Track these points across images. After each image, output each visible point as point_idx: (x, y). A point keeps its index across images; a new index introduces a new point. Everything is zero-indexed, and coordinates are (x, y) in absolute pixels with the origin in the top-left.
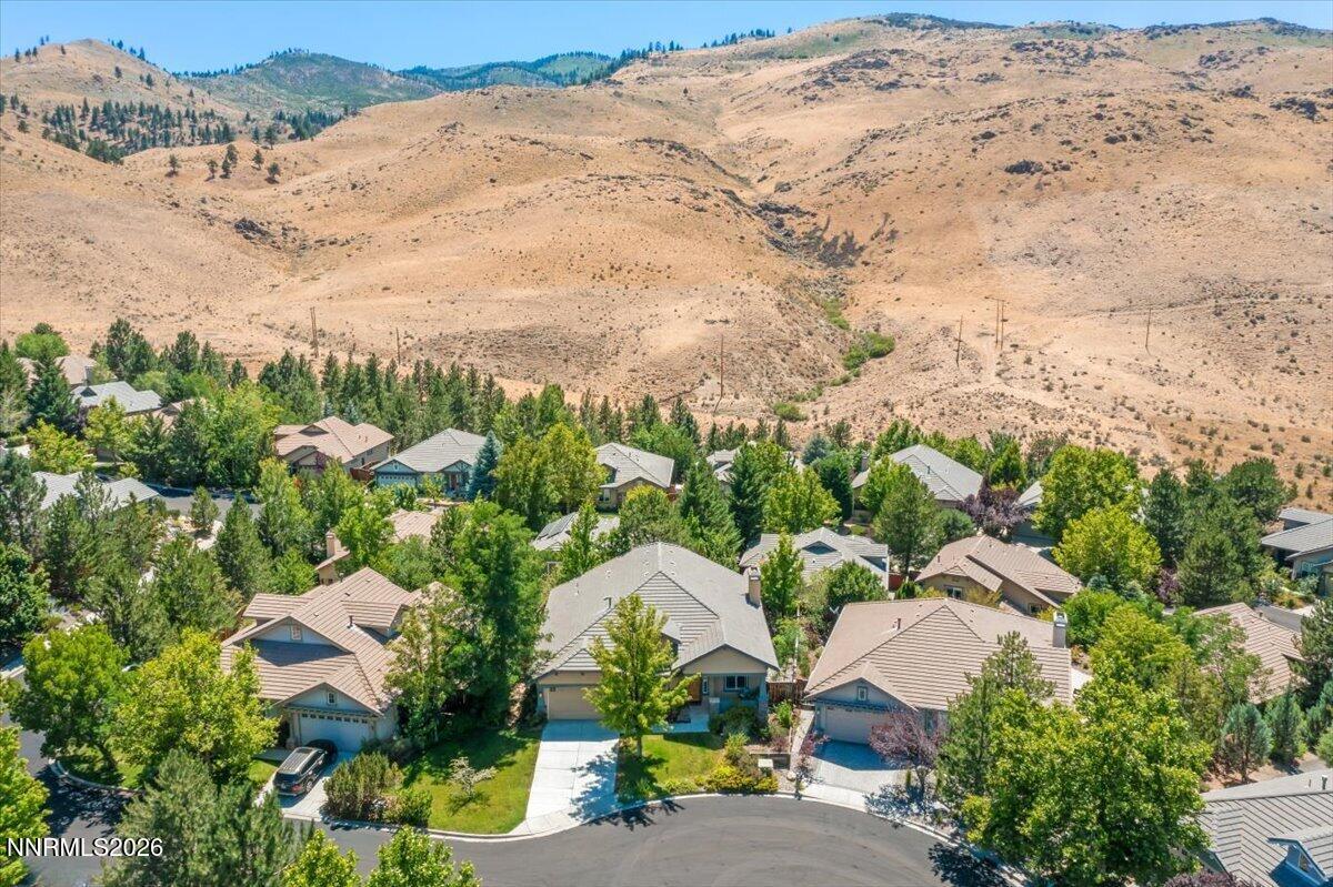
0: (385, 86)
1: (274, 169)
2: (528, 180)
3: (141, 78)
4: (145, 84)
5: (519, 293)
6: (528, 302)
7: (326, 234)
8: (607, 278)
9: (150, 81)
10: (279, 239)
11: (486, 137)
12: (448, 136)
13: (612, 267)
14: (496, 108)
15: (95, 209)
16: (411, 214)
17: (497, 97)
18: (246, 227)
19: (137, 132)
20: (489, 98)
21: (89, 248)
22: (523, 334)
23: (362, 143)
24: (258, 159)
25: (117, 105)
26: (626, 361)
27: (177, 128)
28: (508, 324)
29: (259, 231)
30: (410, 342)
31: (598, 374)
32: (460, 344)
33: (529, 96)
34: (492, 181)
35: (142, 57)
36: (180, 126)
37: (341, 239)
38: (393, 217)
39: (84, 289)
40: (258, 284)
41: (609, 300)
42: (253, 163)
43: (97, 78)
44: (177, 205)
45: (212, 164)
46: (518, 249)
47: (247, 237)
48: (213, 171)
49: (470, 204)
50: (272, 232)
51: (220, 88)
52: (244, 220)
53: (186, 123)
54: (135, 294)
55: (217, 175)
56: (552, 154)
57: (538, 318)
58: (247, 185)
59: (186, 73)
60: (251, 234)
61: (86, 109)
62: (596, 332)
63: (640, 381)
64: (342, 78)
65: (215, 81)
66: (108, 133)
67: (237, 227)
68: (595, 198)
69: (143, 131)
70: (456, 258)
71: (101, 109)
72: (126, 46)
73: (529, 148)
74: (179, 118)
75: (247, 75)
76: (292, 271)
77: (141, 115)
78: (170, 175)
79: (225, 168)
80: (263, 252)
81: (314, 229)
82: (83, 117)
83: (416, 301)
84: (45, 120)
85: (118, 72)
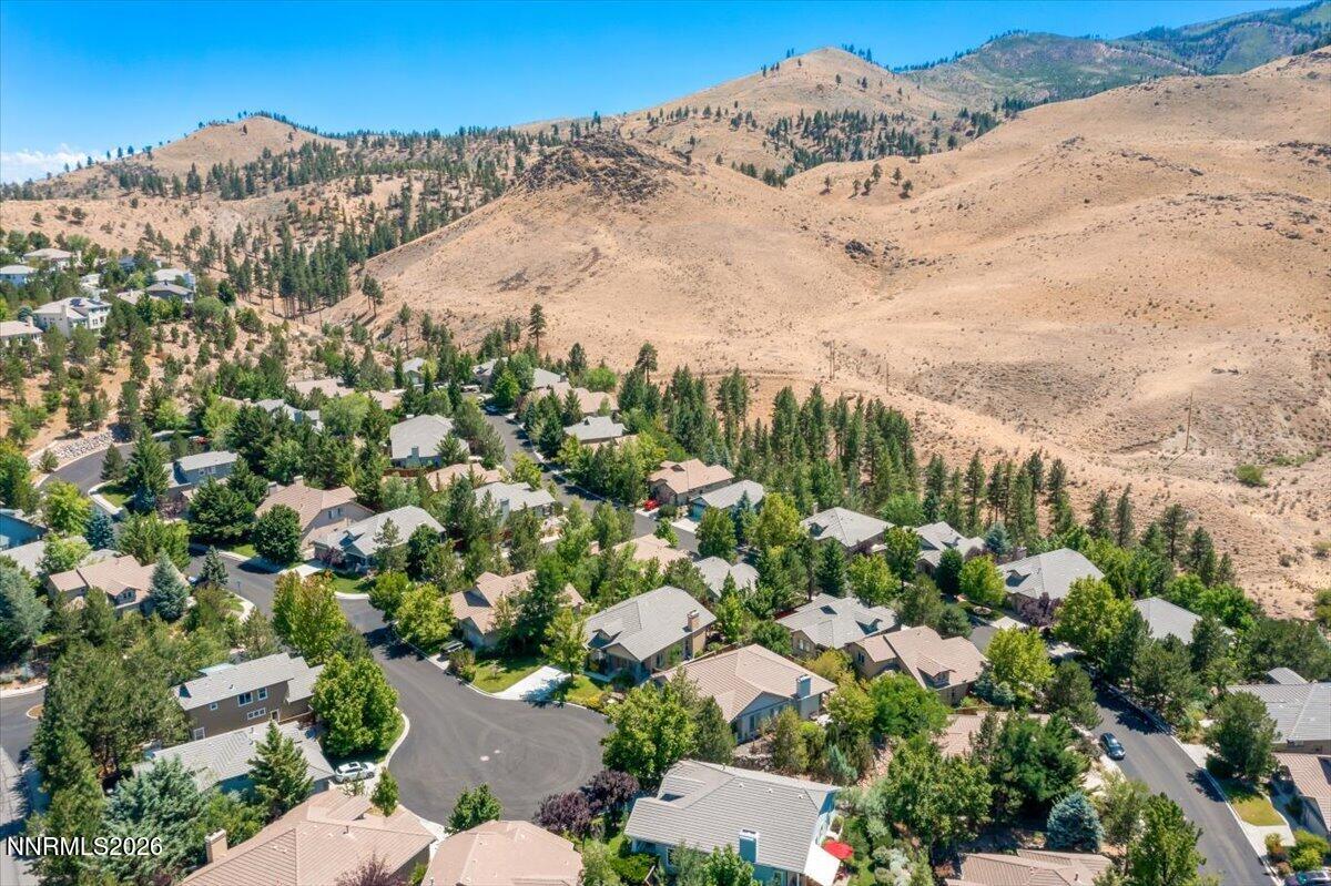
0: (1100, 60)
1: (908, 186)
2: (1123, 200)
3: (858, 81)
4: (861, 87)
5: (1044, 326)
6: (1046, 337)
7: (919, 254)
8: (1140, 314)
9: (864, 84)
10: (879, 259)
11: (1097, 154)
12: (1064, 152)
13: (1150, 304)
14: (1157, 104)
15: (741, 234)
16: (1000, 235)
17: (1161, 92)
18: (854, 248)
19: (836, 137)
20: (1150, 93)
21: (726, 269)
22: (1023, 370)
23: (1005, 151)
24: (897, 176)
25: (826, 113)
26: (1113, 404)
27: (870, 132)
28: (1013, 358)
29: (864, 251)
30: (924, 368)
31: (1079, 414)
32: (966, 374)
33: (1198, 87)
34: (1087, 201)
35: (869, 58)
36: (872, 129)
37: (930, 258)
38: (982, 238)
39: (710, 304)
40: (843, 302)
41: (1128, 339)
42: (893, 180)
43: (820, 87)
44: (806, 228)
45: (857, 184)
46: (1067, 280)
47: (853, 257)
48: (856, 188)
49: (1055, 226)
50: (874, 251)
51: (933, 79)
52: (853, 242)
53: (879, 126)
54: (742, 310)
55: (860, 192)
56: (1158, 171)
57: (1049, 354)
58: (882, 201)
59: (906, 67)
60: (856, 254)
61: (802, 118)
62: (1096, 372)
63: (1111, 426)
64: (1056, 56)
65: (929, 73)
66: (814, 139)
67: (847, 247)
68: (1177, 223)
69: (841, 136)
70: (1010, 285)
71: (813, 118)
72: (856, 50)
73: (1137, 165)
74: (873, 123)
75: (963, 63)
76: (875, 290)
77: (844, 121)
78: (823, 193)
79: (867, 185)
80: (862, 272)
81: (913, 248)
82: (798, 126)
83: (952, 328)
84: (767, 132)
85: (838, 79)
